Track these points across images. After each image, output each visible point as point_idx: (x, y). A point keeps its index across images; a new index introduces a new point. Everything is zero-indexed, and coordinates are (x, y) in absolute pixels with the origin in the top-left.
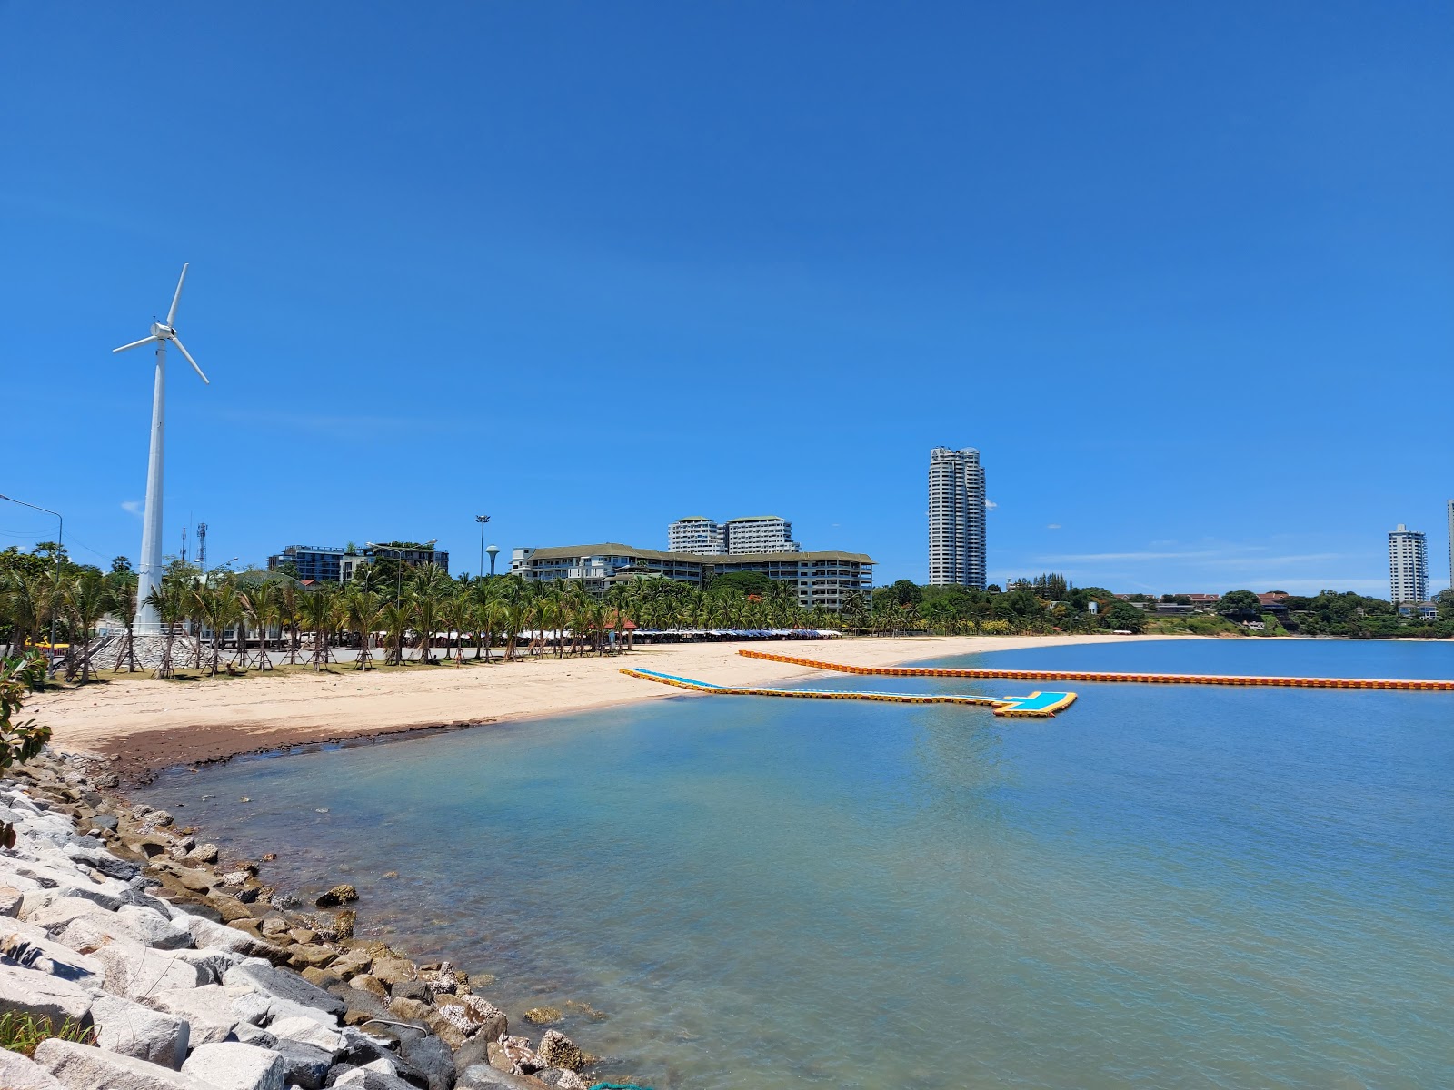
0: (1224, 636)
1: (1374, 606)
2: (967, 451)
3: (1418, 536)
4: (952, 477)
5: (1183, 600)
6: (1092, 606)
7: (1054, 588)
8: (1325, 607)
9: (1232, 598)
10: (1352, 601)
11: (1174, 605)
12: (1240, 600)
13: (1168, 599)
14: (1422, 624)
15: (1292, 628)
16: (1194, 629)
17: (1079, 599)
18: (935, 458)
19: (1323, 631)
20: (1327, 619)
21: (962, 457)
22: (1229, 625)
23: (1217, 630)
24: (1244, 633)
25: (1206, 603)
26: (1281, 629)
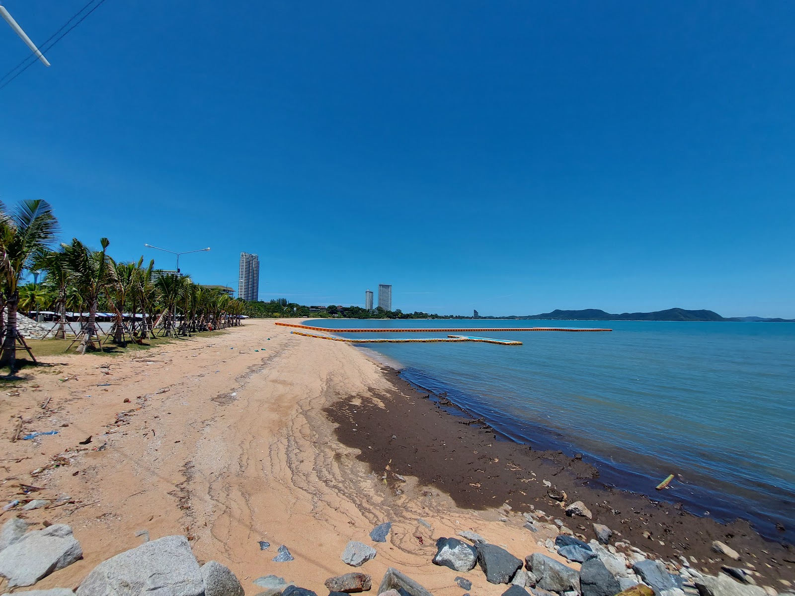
0: (329, 318)
1: (363, 310)
2: (254, 255)
3: (372, 293)
4: (249, 263)
5: (317, 308)
6: (295, 309)
7: (284, 302)
8: (352, 310)
9: (330, 307)
10: (358, 309)
11: (314, 309)
12: (333, 308)
13: (312, 307)
14: (374, 315)
15: (345, 316)
16: (321, 316)
17: (291, 306)
18: (243, 256)
19: (352, 317)
20: (353, 313)
21: (252, 257)
22: (330, 315)
23: (327, 316)
24: (334, 317)
25: (323, 309)
26: (342, 316)
